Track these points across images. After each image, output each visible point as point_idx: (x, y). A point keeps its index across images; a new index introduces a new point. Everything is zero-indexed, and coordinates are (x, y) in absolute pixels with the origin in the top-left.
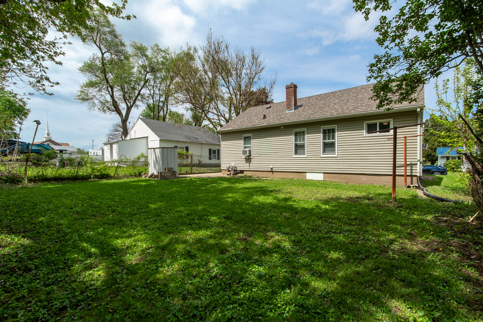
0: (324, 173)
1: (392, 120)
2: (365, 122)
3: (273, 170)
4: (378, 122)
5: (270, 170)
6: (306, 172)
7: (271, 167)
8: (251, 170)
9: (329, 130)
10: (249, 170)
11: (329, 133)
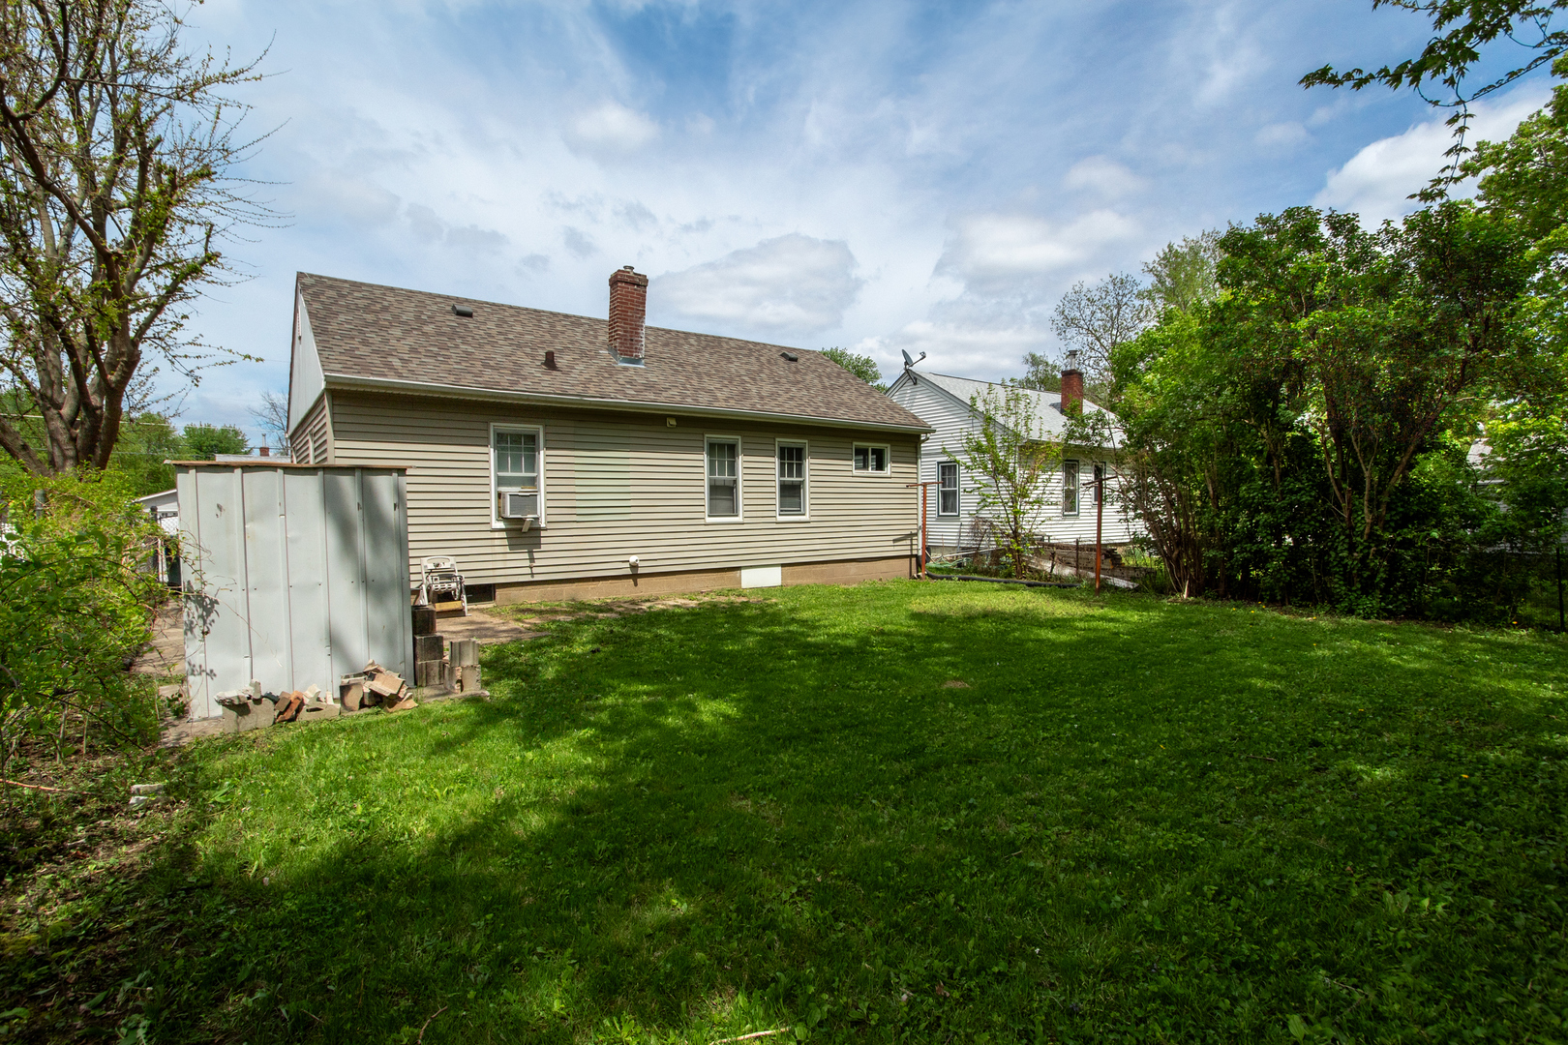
0: (783, 565)
1: (889, 446)
2: (855, 443)
3: (640, 571)
4: (871, 445)
5: (629, 572)
6: (739, 568)
7: (633, 559)
8: (537, 578)
9: (790, 450)
10: (528, 578)
11: (792, 458)
